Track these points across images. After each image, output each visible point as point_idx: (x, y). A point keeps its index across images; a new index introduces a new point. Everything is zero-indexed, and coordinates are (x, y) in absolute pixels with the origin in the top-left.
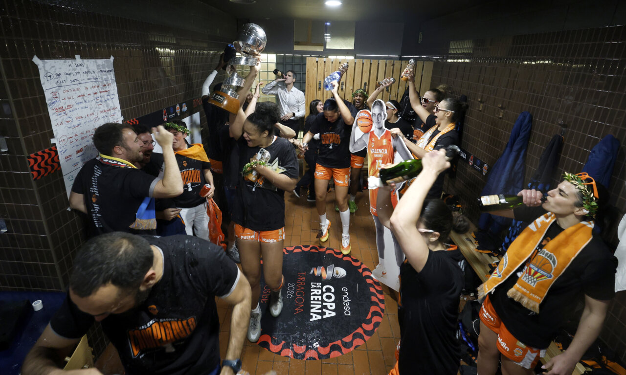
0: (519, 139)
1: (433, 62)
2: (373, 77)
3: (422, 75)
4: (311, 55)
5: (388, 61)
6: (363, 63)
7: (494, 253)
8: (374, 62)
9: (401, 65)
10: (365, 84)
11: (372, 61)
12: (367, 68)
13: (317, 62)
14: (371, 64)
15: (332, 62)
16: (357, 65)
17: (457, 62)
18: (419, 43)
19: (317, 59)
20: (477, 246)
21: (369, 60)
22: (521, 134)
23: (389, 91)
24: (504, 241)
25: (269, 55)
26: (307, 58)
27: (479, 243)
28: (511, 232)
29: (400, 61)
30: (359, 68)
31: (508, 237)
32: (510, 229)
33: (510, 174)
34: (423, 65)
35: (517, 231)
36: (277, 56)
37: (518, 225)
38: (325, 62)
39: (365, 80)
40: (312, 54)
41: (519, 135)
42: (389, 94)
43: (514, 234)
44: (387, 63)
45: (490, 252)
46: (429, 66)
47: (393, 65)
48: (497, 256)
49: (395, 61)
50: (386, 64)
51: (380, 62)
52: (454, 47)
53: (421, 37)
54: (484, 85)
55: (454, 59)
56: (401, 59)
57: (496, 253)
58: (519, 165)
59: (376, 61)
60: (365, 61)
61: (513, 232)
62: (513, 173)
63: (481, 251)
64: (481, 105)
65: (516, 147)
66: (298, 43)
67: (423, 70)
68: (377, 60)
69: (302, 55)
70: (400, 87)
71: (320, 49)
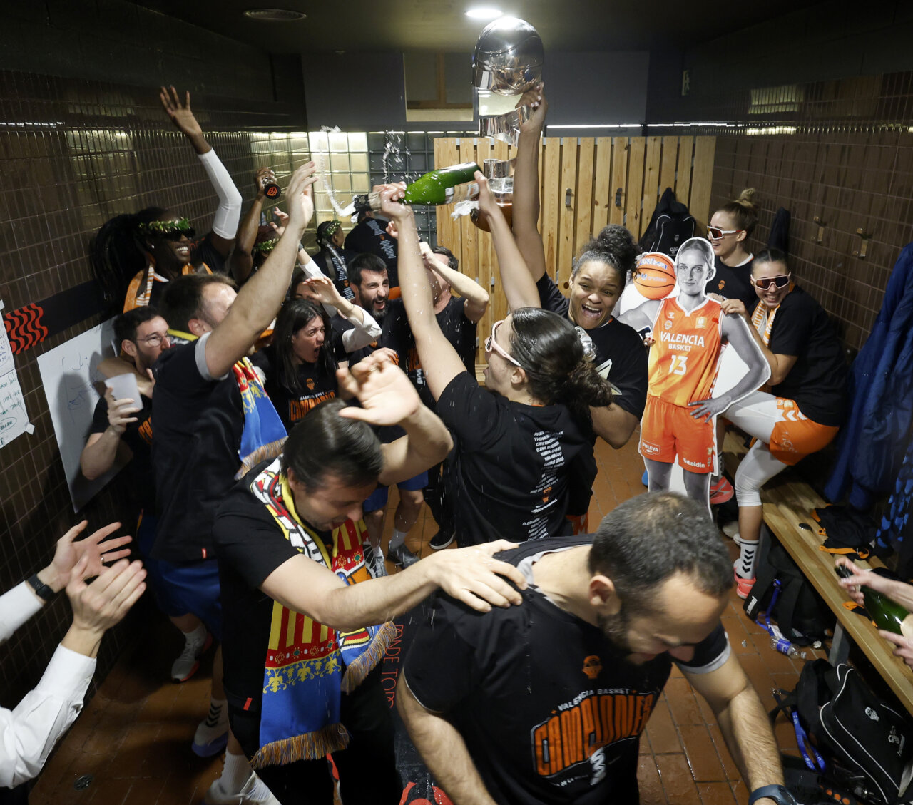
0: (901, 303)
1: (715, 137)
2: (585, 175)
3: (692, 168)
4: (445, 132)
5: (615, 139)
6: (561, 146)
7: (860, 553)
8: (586, 143)
9: (646, 146)
10: (569, 193)
11: (582, 140)
12: (569, 156)
13: (458, 147)
14: (578, 147)
15: (492, 147)
16: (547, 151)
17: (767, 136)
18: (683, 94)
19: (458, 141)
20: (824, 538)
21: (574, 139)
22: (906, 292)
23: (623, 206)
24: (880, 527)
25: (349, 134)
26: (435, 139)
27: (828, 534)
28: (893, 506)
29: (644, 138)
30: (553, 157)
31: (888, 518)
32: (891, 500)
33: (888, 378)
34: (694, 146)
35: (906, 503)
36: (369, 138)
37: (907, 491)
38: (475, 147)
39: (568, 184)
40: (446, 128)
41: (902, 296)
42: (623, 212)
43: (900, 509)
44: (615, 143)
45: (851, 550)
46: (707, 146)
47: (628, 148)
48: (867, 560)
49: (632, 139)
50: (612, 146)
51: (598, 143)
52: (760, 102)
53: (686, 81)
54: (824, 185)
55: (760, 128)
56: (646, 132)
57: (865, 552)
58: (905, 361)
59: (590, 140)
60: (565, 141)
61: (897, 506)
62: (893, 379)
63: (832, 550)
64: (821, 230)
65: (897, 323)
66: (415, 105)
67: (693, 156)
68: (593, 138)
69: (426, 131)
70: (646, 197)
71: (465, 117)
